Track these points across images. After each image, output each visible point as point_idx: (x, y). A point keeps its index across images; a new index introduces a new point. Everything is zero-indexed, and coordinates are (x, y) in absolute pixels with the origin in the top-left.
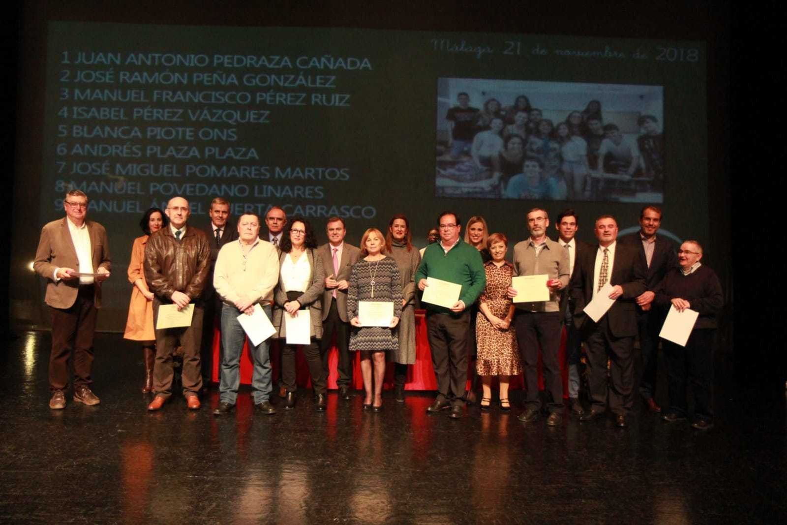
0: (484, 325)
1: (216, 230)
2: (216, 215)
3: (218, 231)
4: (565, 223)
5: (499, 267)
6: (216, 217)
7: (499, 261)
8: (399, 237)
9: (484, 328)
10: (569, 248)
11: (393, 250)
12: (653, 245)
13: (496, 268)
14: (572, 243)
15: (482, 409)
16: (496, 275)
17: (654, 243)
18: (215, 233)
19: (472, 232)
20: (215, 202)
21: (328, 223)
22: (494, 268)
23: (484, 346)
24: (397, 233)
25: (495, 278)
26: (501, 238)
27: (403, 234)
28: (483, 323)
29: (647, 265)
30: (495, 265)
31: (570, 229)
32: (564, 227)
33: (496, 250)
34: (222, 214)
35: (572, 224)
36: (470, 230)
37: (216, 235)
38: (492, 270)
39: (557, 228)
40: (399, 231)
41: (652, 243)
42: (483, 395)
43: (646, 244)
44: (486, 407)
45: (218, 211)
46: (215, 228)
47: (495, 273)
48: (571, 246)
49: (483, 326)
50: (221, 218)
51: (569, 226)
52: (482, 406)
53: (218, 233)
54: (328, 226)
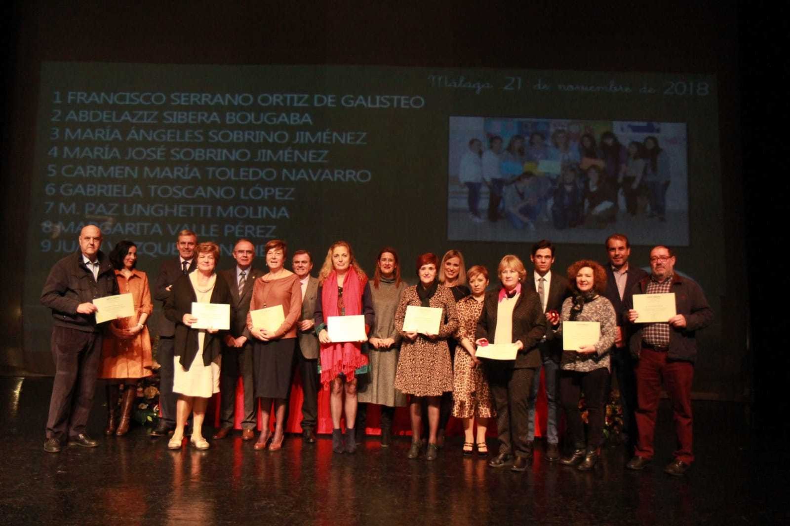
0: (463, 363)
1: (183, 263)
2: (182, 246)
3: (185, 263)
4: (540, 256)
5: (480, 302)
6: (182, 249)
7: (478, 295)
8: (387, 271)
9: (462, 366)
10: (545, 282)
11: (380, 286)
12: (625, 277)
13: (477, 303)
14: (548, 276)
15: (465, 454)
16: (476, 310)
17: (626, 274)
18: (182, 265)
19: (448, 267)
20: (181, 234)
21: (294, 255)
22: (475, 303)
23: (461, 386)
24: (385, 267)
25: (476, 314)
26: (480, 271)
27: (391, 269)
28: (461, 362)
29: (620, 298)
30: (475, 301)
31: (544, 263)
32: (539, 260)
33: (475, 284)
34: (188, 246)
35: (547, 257)
36: (446, 265)
37: (183, 269)
38: (472, 305)
39: (532, 259)
40: (386, 265)
41: (624, 273)
42: (465, 440)
43: (617, 275)
44: (468, 452)
45: (184, 243)
46: (182, 260)
47: (476, 308)
48: (547, 280)
49: (461, 365)
50: (187, 249)
51: (544, 260)
52: (464, 452)
53: (185, 266)
54: (294, 259)
